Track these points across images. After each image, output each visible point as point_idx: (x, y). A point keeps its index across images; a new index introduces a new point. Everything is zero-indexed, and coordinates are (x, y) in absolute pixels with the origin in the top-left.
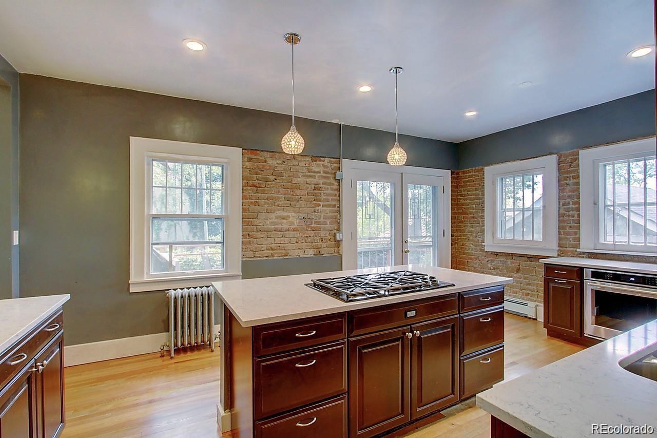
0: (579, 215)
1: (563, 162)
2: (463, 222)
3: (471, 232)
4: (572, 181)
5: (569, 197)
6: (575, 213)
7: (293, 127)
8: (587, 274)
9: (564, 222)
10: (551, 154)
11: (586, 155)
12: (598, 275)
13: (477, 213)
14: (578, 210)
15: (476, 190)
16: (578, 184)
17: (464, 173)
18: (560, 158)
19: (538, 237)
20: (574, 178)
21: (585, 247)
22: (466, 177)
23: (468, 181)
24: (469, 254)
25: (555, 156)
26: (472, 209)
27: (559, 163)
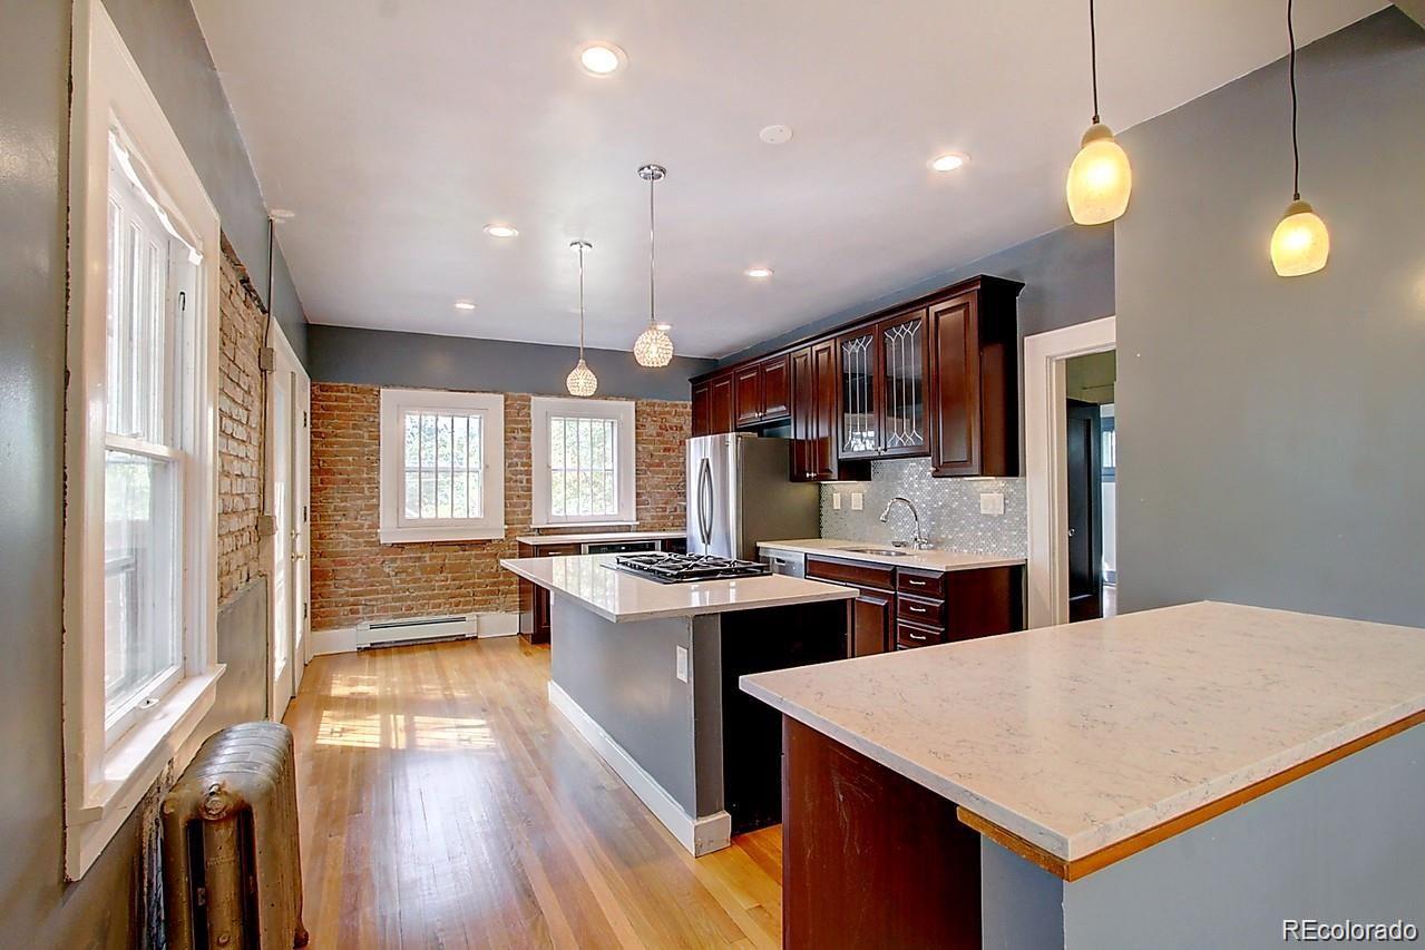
0: (529, 481)
1: (512, 406)
2: (320, 490)
3: (344, 510)
4: (520, 435)
5: (517, 455)
6: (524, 478)
8: (585, 550)
9: (511, 489)
10: (495, 392)
11: (539, 404)
13: (357, 472)
14: (529, 473)
15: (355, 427)
16: (529, 439)
17: (323, 388)
18: (506, 400)
19: (476, 512)
20: (523, 431)
21: (538, 521)
22: (329, 398)
23: (336, 408)
24: (338, 554)
25: (502, 396)
26: (346, 463)
27: (506, 407)
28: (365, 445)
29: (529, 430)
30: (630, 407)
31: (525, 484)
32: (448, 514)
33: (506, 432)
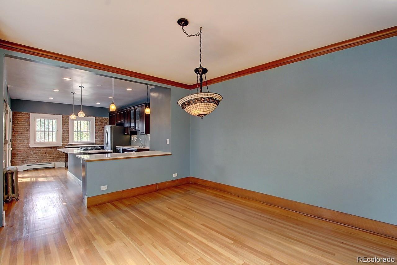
1: (64, 118)
4: (66, 124)
5: (65, 128)
7: (81, 110)
9: (63, 135)
10: (60, 115)
14: (68, 132)
16: (68, 125)
17: (15, 113)
18: (62, 116)
19: (54, 140)
21: (70, 142)
22: (17, 115)
23: (18, 117)
24: (18, 150)
25: (61, 115)
26: (21, 130)
27: (62, 118)
28: (26, 126)
29: (68, 123)
30: (94, 118)
31: (67, 134)
32: (47, 141)
33: (62, 123)
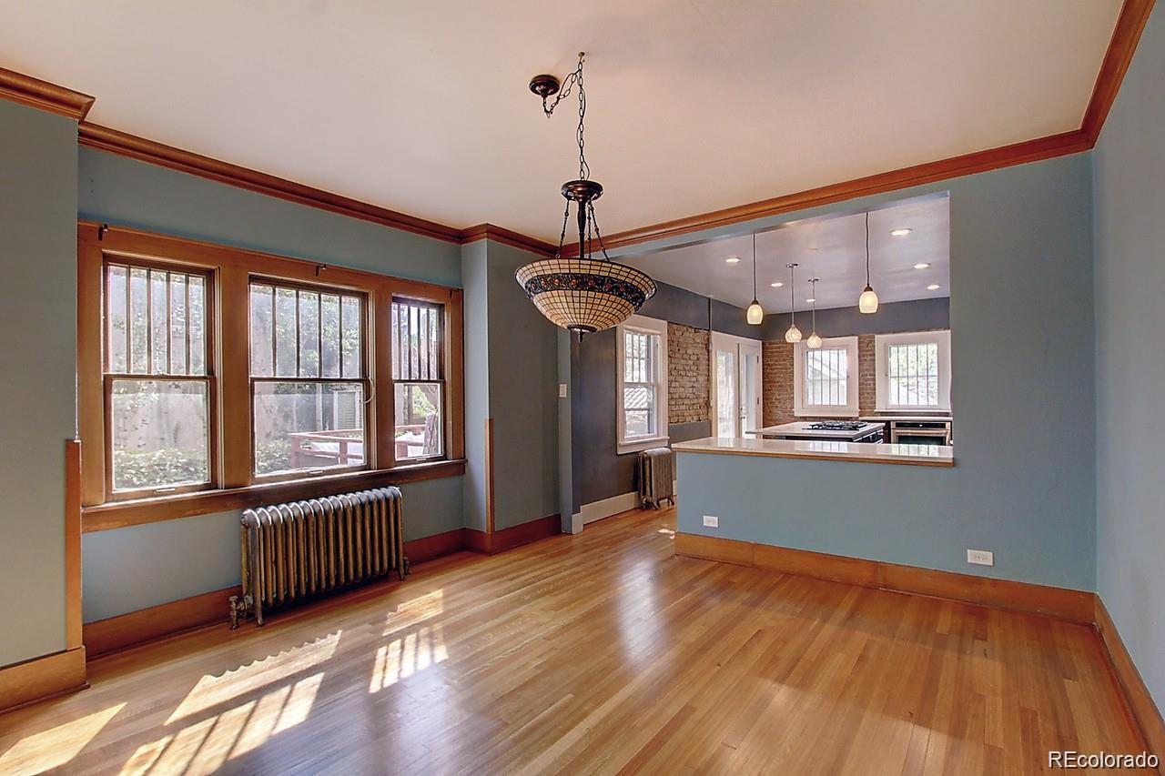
0: (874, 384)
1: (863, 342)
2: (769, 390)
3: (779, 399)
4: (869, 358)
5: (867, 370)
6: (872, 382)
8: (893, 425)
9: (863, 389)
10: (853, 335)
11: (880, 339)
12: (900, 425)
13: (785, 381)
14: (874, 380)
15: (784, 360)
16: (874, 360)
17: (770, 344)
18: (859, 339)
19: (843, 402)
20: (870, 355)
21: (880, 407)
22: (772, 348)
23: (776, 352)
24: (777, 420)
25: (857, 337)
26: (780, 378)
27: (859, 343)
28: (786, 369)
29: (874, 355)
30: (946, 334)
31: (872, 385)
32: (828, 403)
33: (859, 357)
